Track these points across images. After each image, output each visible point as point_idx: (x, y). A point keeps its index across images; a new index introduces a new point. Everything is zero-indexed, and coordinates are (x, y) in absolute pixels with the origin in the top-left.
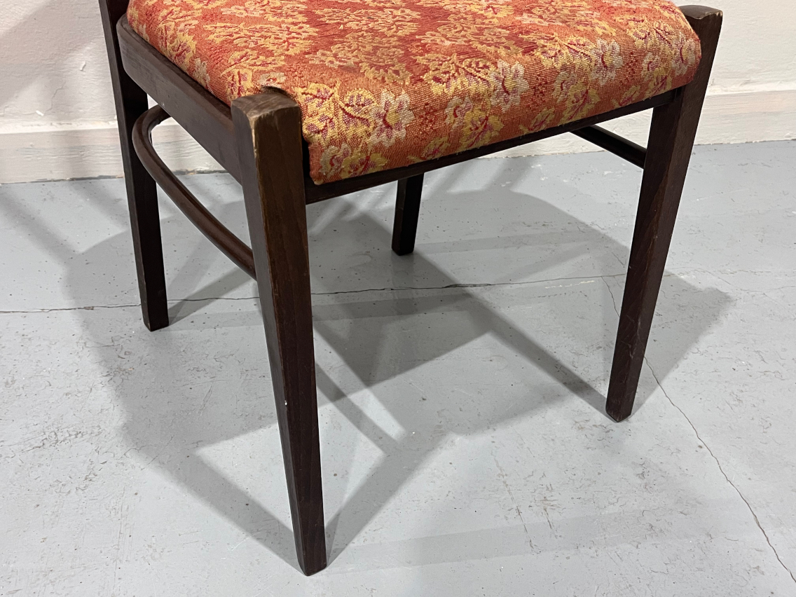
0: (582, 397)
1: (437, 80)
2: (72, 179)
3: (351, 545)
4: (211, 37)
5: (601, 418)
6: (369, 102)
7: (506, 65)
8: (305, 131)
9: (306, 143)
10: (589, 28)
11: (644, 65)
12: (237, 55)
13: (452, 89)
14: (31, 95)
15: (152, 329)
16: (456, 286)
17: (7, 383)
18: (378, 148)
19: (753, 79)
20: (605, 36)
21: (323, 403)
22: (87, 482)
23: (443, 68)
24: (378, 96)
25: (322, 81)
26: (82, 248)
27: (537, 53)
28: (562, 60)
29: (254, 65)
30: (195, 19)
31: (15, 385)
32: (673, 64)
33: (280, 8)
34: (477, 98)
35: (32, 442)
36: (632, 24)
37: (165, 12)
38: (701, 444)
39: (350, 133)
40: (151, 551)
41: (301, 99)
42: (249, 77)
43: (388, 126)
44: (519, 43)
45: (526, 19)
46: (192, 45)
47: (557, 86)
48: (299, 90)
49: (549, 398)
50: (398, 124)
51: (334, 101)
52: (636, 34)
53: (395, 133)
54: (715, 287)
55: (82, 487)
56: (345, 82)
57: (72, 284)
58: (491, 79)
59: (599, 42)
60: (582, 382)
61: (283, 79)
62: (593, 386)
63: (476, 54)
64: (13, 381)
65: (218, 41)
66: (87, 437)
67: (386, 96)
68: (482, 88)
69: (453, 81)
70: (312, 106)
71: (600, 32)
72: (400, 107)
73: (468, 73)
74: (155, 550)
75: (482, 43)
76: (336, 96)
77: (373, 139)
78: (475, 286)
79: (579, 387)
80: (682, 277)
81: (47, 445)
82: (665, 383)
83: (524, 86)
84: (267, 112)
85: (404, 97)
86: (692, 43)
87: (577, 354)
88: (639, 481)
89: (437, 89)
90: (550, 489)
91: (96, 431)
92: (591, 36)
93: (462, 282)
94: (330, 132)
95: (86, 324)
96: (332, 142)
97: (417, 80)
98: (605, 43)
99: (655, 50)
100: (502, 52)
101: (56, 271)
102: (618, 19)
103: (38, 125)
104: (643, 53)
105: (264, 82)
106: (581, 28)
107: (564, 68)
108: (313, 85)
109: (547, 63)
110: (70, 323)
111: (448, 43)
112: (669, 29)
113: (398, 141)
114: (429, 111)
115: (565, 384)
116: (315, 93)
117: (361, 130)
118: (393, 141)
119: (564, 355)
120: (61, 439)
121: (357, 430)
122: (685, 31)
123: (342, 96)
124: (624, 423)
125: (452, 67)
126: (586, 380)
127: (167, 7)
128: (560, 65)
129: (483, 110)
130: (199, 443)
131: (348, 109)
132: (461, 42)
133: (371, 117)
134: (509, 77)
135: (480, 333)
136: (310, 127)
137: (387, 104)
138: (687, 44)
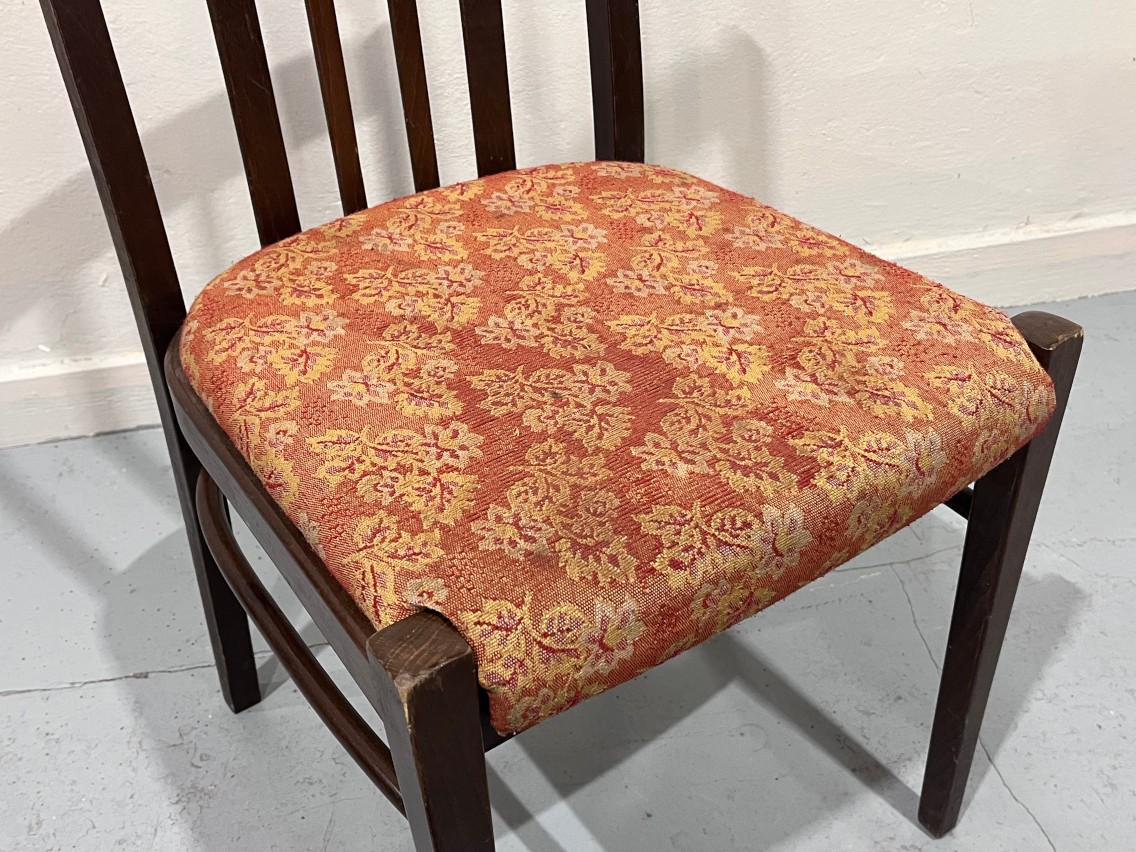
1: (676, 565)
2: (98, 435)
4: (321, 473)
5: (910, 831)
6: (578, 623)
7: (776, 513)
8: (482, 680)
9: (484, 696)
10: (892, 410)
11: (977, 449)
12: (365, 525)
13: (699, 573)
14: (31, 324)
15: (238, 709)
17: (30, 827)
18: (594, 679)
19: (1086, 210)
20: (918, 424)
21: (501, 834)
23: (683, 540)
24: (588, 610)
25: (502, 595)
26: (122, 563)
27: (820, 481)
28: (858, 484)
29: (393, 556)
30: (290, 416)
31: (43, 831)
32: (1017, 431)
33: (415, 373)
34: (737, 576)
36: (954, 386)
37: (241, 390)
39: (549, 677)
41: (474, 633)
42: (390, 585)
43: (607, 648)
44: (792, 460)
45: (796, 389)
46: (293, 481)
47: (852, 522)
48: (470, 617)
50: (622, 644)
51: (525, 632)
52: (963, 408)
53: (618, 654)
54: (1056, 572)
56: (538, 591)
57: (113, 632)
58: (755, 542)
59: (912, 437)
60: (878, 765)
61: (442, 595)
62: (895, 772)
63: (732, 499)
64: (39, 823)
65: (335, 480)
67: (602, 608)
68: (743, 559)
69: (700, 565)
70: (492, 644)
71: (908, 414)
72: (624, 621)
73: (721, 543)
75: (734, 467)
76: (527, 621)
77: (586, 670)
79: (873, 773)
82: (999, 760)
83: (804, 538)
84: (424, 675)
85: (630, 604)
86: (1044, 393)
87: (868, 714)
89: (677, 580)
92: (894, 425)
94: (521, 681)
95: (139, 707)
96: (526, 692)
97: (645, 571)
98: (919, 436)
99: (991, 425)
100: (768, 487)
101: (85, 608)
102: (930, 376)
103: (44, 365)
104: (974, 435)
105: (414, 599)
106: (879, 409)
107: (862, 495)
108: (489, 605)
109: (836, 494)
111: (682, 469)
112: (1010, 381)
113: (622, 662)
114: (668, 613)
115: (854, 770)
116: (494, 620)
117: (567, 666)
118: (614, 664)
119: (848, 719)
122: (1031, 376)
123: (536, 622)
124: (947, 838)
125: (698, 536)
126: (884, 761)
127: (244, 377)
128: (855, 493)
129: (746, 586)
131: (546, 642)
132: (702, 468)
133: (580, 645)
134: (782, 531)
136: (488, 677)
137: (605, 621)
138: (1035, 397)
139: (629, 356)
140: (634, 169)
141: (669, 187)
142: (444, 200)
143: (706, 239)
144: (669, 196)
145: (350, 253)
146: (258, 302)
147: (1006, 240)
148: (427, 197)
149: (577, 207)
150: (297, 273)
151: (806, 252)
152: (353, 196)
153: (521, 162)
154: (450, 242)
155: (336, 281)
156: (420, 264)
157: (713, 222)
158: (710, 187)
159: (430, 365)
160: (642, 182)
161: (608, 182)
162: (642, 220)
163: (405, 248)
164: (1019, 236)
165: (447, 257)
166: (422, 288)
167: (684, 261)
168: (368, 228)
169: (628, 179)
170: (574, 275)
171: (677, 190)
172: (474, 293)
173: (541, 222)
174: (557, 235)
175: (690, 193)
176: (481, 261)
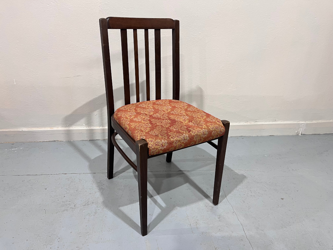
0: (208, 199)
1: (172, 138)
2: (90, 140)
3: (153, 230)
4: (132, 126)
5: (211, 204)
6: (160, 142)
7: (185, 135)
8: (148, 147)
9: (148, 149)
10: (202, 127)
11: (213, 133)
12: (137, 131)
13: (175, 139)
15: (109, 179)
16: (181, 171)
17: (76, 190)
18: (161, 150)
19: (257, 121)
20: (204, 128)
22: (95, 214)
23: (173, 136)
24: (161, 141)
25: (152, 138)
27: (191, 132)
28: (196, 133)
29: (140, 134)
30: (128, 121)
31: (78, 191)
32: (219, 132)
33: (144, 119)
34: (179, 141)
35: (83, 204)
36: (210, 125)
37: (122, 119)
38: (234, 211)
39: (156, 147)
40: (109, 229)
41: (148, 141)
42: (139, 137)
43: (163, 146)
44: (188, 130)
45: (191, 124)
46: (128, 127)
47: (195, 138)
48: (148, 140)
49: (200, 199)
50: (165, 146)
52: (211, 128)
53: (164, 147)
54: (243, 174)
55: (94, 215)
56: (156, 138)
57: (91, 167)
58: (182, 137)
59: (203, 129)
60: (208, 196)
61: (145, 137)
63: (180, 132)
64: (78, 190)
65: (133, 127)
66: (95, 203)
67: (163, 141)
68: (180, 139)
69: (175, 138)
70: (150, 143)
71: (203, 127)
73: (178, 137)
74: (110, 229)
75: (181, 130)
76: (154, 141)
77: (160, 148)
78: (185, 171)
80: (235, 171)
81: (86, 205)
82: (227, 197)
83: (188, 138)
84: (142, 144)
85: (166, 141)
86: (223, 129)
87: (208, 189)
88: (218, 219)
89: (172, 140)
90: (198, 220)
91: (97, 202)
92: (202, 128)
93: (182, 170)
96: (153, 149)
97: (168, 138)
98: (204, 130)
99: (215, 131)
100: (184, 132)
101: (87, 164)
102: (208, 124)
103: (83, 127)
104: (212, 131)
105: (142, 138)
106: (200, 126)
108: (150, 139)
109: (193, 134)
110: (90, 177)
111: (175, 130)
112: (218, 126)
113: (165, 148)
114: (171, 143)
115: (204, 196)
117: (158, 147)
118: (164, 148)
119: (204, 189)
120: (89, 204)
121: (155, 205)
122: (221, 126)
123: (155, 141)
124: (216, 206)
125: (175, 135)
127: (123, 118)
128: (195, 134)
129: (180, 143)
130: (120, 206)
131: (156, 143)
132: (177, 129)
133: (160, 145)
135: (186, 183)
136: (149, 146)
137: (163, 142)
138: (222, 129)
139: (171, 119)
140: (177, 101)
141: (181, 103)
142: (150, 102)
143: (184, 109)
144: (181, 104)
145: (137, 106)
146: (125, 110)
147: (243, 124)
148: (148, 101)
149: (168, 104)
150: (130, 108)
151: (197, 111)
152: (138, 100)
153: (162, 99)
154: (151, 106)
155: (135, 109)
156: (146, 108)
157: (186, 107)
158: (187, 103)
159: (146, 118)
160: (178, 102)
161: (173, 102)
162: (177, 106)
163: (144, 107)
164: (246, 124)
165: (150, 108)
166: (146, 111)
167: (181, 111)
168: (140, 104)
169: (176, 102)
170: (166, 111)
171: (182, 104)
172: (153, 112)
173: (163, 105)
174: (165, 107)
175: (184, 104)
176: (154, 108)
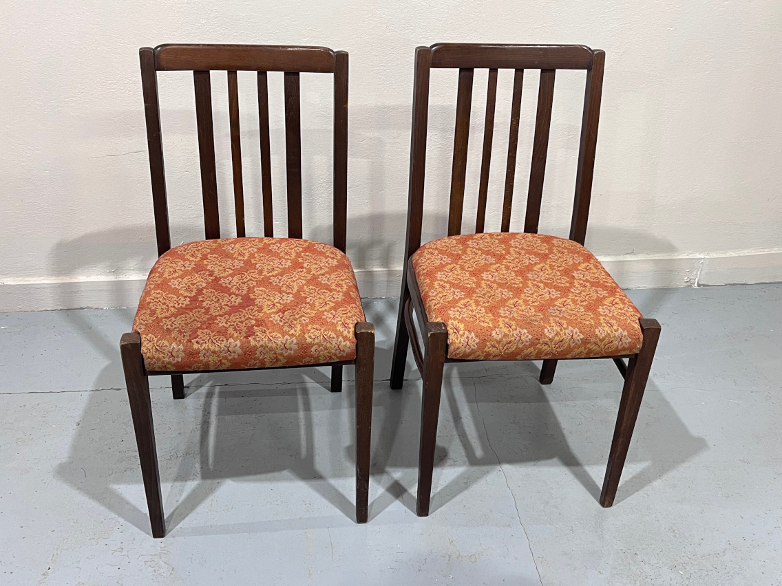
1: (197, 342)
6: (166, 346)
7: (233, 341)
9: (142, 355)
11: (313, 350)
12: (144, 312)
13: (203, 347)
20: (291, 335)
24: (171, 345)
25: (154, 334)
27: (251, 338)
29: (143, 319)
32: (333, 351)
33: (194, 284)
34: (214, 352)
36: (312, 331)
39: (156, 356)
41: (144, 340)
42: (137, 325)
43: (172, 356)
44: (249, 331)
45: (275, 317)
48: (145, 336)
50: (178, 357)
51: (154, 344)
52: (310, 337)
53: (176, 359)
56: (161, 336)
58: (222, 346)
59: (286, 337)
61: (143, 329)
63: (224, 334)
65: (148, 301)
67: (174, 345)
68: (217, 349)
70: (146, 344)
71: (292, 332)
73: (213, 343)
75: (234, 328)
76: (155, 341)
77: (167, 360)
83: (238, 351)
84: (126, 343)
85: (181, 347)
86: (347, 344)
89: (196, 346)
94: (148, 354)
97: (190, 341)
98: (289, 338)
99: (319, 345)
100: (236, 335)
102: (309, 326)
104: (311, 345)
106: (286, 329)
107: (262, 346)
108: (150, 335)
111: (223, 324)
112: (333, 336)
113: (178, 362)
114: (193, 354)
116: (149, 338)
117: (162, 355)
118: (175, 362)
122: (348, 338)
123: (158, 341)
129: (218, 357)
131: (157, 347)
133: (166, 352)
134: (232, 346)
136: (143, 350)
139: (248, 297)
145: (218, 248)
146: (180, 255)
151: (333, 287)
159: (200, 283)
165: (240, 258)
170: (265, 273)
